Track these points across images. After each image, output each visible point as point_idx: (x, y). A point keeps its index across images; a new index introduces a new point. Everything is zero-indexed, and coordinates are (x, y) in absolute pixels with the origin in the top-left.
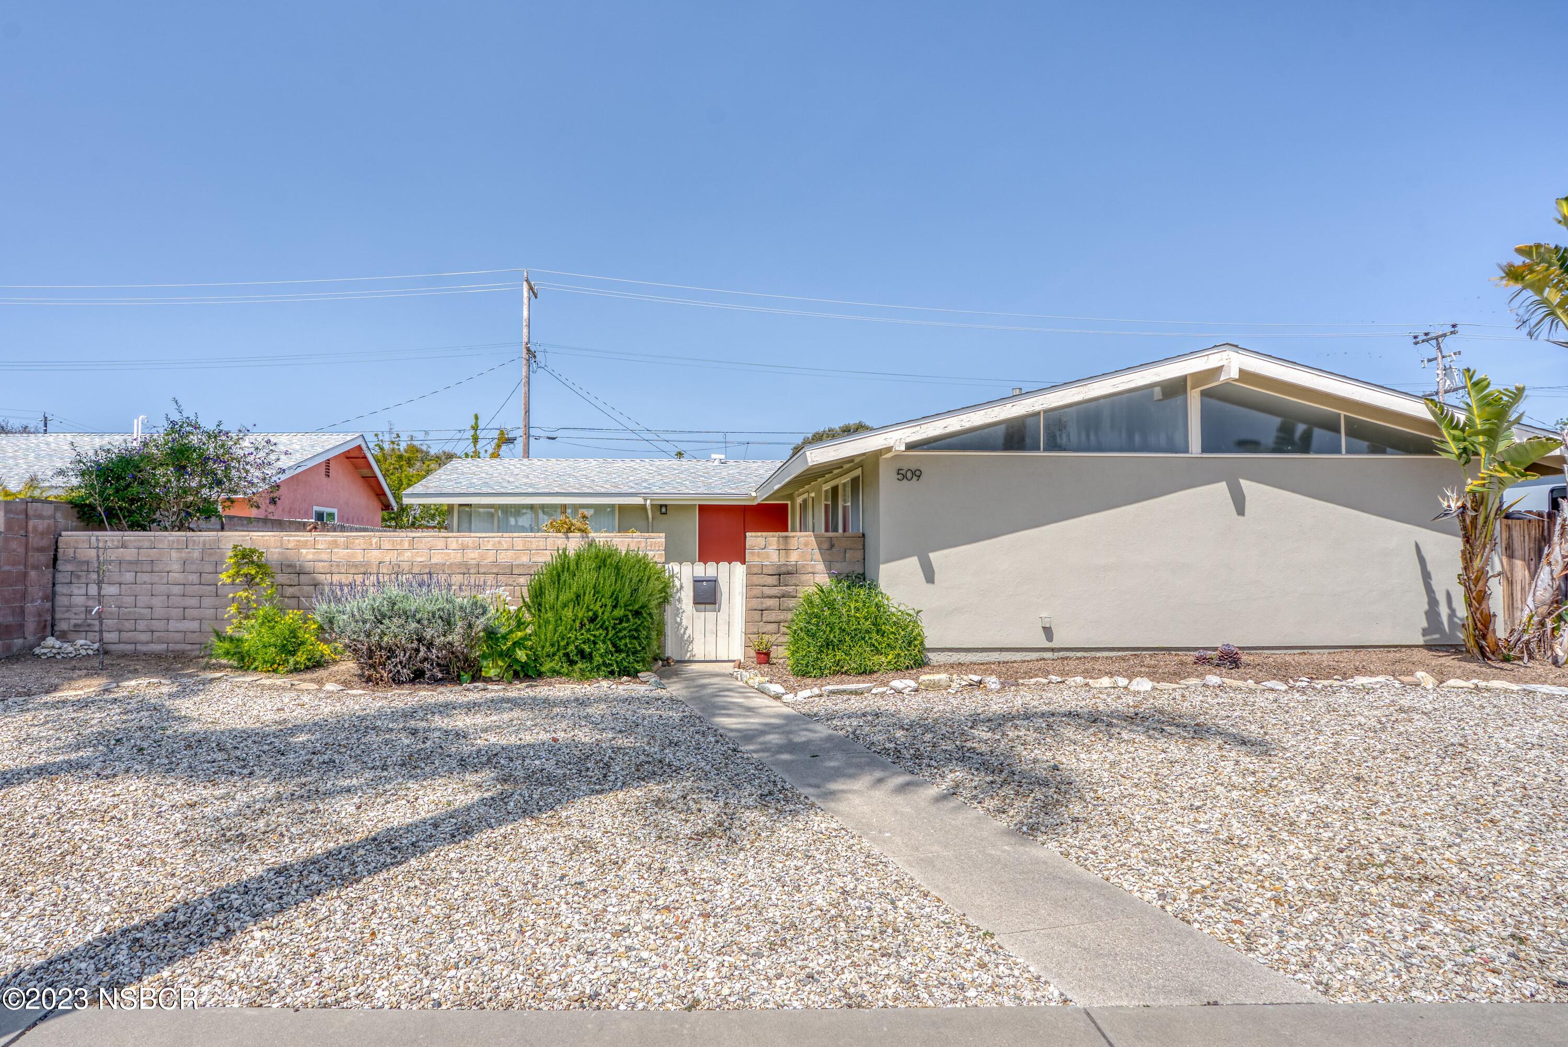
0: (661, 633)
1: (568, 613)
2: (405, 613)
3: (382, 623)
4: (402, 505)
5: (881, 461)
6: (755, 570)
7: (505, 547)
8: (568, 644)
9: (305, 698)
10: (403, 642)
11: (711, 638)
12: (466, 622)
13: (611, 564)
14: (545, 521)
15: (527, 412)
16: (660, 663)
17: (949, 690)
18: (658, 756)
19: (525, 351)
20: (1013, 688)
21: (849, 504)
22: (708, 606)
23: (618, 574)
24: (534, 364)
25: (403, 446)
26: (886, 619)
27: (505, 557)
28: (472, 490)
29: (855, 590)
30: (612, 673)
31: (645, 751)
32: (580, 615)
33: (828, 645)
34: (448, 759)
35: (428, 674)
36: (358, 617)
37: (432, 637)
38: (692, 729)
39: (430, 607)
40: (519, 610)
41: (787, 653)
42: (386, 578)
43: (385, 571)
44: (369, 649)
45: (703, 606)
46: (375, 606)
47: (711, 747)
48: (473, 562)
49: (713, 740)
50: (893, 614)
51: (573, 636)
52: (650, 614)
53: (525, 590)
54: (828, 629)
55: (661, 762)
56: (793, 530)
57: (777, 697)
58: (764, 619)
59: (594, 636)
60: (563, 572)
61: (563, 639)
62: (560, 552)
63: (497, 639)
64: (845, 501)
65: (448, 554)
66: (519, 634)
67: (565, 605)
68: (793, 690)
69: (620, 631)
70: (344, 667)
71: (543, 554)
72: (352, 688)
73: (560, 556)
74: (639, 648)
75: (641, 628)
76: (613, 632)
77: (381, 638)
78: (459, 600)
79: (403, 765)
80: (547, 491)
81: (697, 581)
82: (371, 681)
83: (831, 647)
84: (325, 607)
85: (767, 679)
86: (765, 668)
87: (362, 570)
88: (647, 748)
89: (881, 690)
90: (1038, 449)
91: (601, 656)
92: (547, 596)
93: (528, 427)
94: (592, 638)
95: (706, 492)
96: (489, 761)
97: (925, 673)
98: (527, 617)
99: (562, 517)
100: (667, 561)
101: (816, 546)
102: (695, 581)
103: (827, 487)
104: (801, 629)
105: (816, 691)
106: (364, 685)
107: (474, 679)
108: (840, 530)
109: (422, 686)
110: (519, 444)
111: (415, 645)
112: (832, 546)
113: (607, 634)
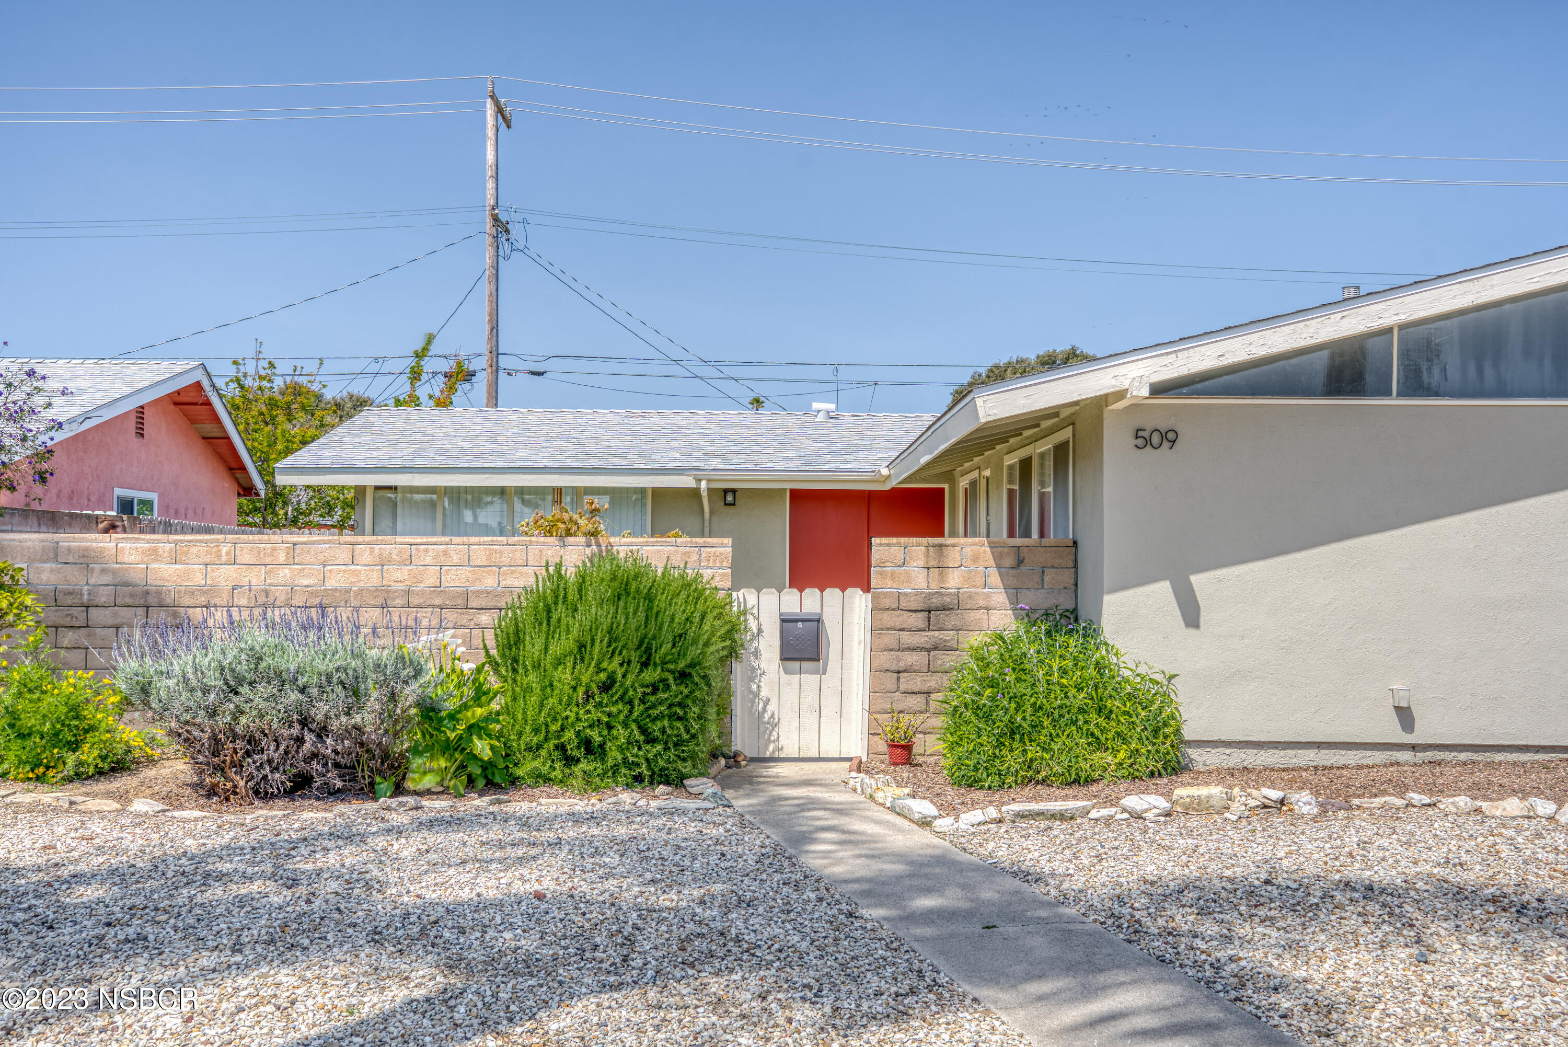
0: (725, 710)
1: (564, 676)
2: (279, 674)
3: (237, 693)
4: (274, 486)
5: (1106, 415)
6: (887, 602)
7: (456, 560)
8: (563, 729)
9: (96, 827)
10: (275, 726)
11: (810, 719)
12: (386, 691)
13: (638, 591)
14: (526, 517)
15: (494, 328)
16: (723, 762)
17: (1227, 815)
18: (718, 925)
19: (489, 222)
20: (1341, 814)
21: (1050, 489)
22: (805, 665)
23: (649, 608)
24: (506, 244)
25: (278, 383)
26: (1115, 689)
27: (456, 579)
28: (397, 463)
29: (1060, 639)
30: (639, 779)
31: (694, 915)
32: (585, 679)
33: (1013, 733)
34: (350, 931)
35: (318, 782)
36: (194, 683)
37: (327, 716)
38: (777, 877)
39: (323, 666)
40: (479, 670)
41: (941, 746)
42: (245, 614)
43: (243, 602)
44: (214, 739)
45: (797, 664)
46: (225, 663)
47: (809, 908)
48: (400, 586)
49: (813, 896)
50: (1127, 681)
51: (573, 715)
52: (705, 677)
53: (490, 636)
54: (1013, 705)
55: (722, 934)
56: (953, 534)
57: (925, 823)
58: (902, 688)
59: (609, 715)
60: (556, 603)
61: (555, 719)
62: (551, 569)
63: (441, 720)
64: (1042, 484)
65: (356, 573)
66: (479, 711)
67: (559, 662)
68: (951, 810)
69: (654, 707)
70: (168, 771)
71: (521, 574)
72: (181, 807)
73: (550, 577)
74: (686, 737)
75: (689, 702)
76: (642, 707)
77: (235, 719)
78: (374, 653)
79: (272, 942)
80: (528, 464)
81: (786, 621)
82: (215, 794)
83: (1017, 737)
84: (134, 665)
85: (907, 791)
86: (904, 772)
87: (203, 600)
88: (698, 910)
89: (1104, 812)
90: (1388, 393)
91: (621, 749)
92: (528, 646)
93: (495, 353)
94: (605, 719)
95: (803, 467)
96: (423, 932)
97: (1183, 785)
98: (493, 682)
99: (556, 511)
100: (736, 587)
101: (992, 562)
102: (783, 621)
103: (1012, 460)
104: (966, 706)
105: (992, 812)
106: (203, 801)
107: (399, 790)
108: (1035, 534)
109: (306, 803)
110: (481, 381)
111: (296, 731)
112: (1020, 562)
113: (631, 712)
